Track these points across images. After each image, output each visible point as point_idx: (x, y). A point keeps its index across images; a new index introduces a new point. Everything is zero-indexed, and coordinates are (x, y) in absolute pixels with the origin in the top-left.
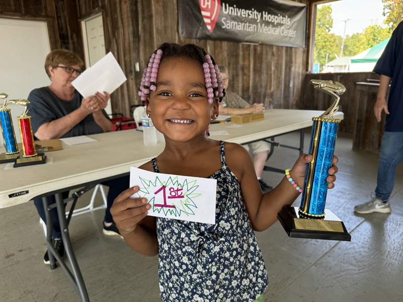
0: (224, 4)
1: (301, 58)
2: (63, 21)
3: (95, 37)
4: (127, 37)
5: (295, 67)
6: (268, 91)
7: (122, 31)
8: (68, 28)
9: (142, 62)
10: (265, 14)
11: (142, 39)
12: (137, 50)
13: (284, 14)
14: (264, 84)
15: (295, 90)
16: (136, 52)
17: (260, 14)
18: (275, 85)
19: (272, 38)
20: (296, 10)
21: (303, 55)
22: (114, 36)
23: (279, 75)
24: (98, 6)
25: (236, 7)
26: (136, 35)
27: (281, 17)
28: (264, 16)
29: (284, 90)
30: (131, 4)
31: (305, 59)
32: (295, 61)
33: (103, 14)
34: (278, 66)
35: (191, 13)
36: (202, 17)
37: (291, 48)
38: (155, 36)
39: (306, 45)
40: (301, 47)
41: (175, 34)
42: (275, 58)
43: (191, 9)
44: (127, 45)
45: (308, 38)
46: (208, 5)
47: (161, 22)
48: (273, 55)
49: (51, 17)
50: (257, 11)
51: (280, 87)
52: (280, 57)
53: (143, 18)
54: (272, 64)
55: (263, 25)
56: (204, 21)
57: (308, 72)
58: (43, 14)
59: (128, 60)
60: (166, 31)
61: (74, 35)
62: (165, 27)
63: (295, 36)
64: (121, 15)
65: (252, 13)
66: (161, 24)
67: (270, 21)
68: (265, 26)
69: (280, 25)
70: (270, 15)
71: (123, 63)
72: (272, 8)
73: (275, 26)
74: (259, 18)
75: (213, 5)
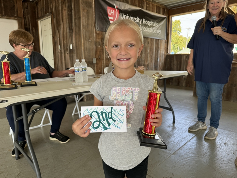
0: (121, 13)
1: (164, 46)
2: (27, 20)
3: (46, 30)
4: (65, 29)
5: (161, 50)
6: (146, 63)
7: (63, 26)
8: (30, 24)
9: (74, 44)
10: (144, 20)
11: (74, 30)
12: (71, 37)
13: (154, 21)
14: (143, 59)
15: (161, 64)
16: (71, 38)
17: (141, 20)
18: (149, 60)
19: (148, 34)
20: (161, 19)
21: (165, 44)
22: (58, 29)
23: (152, 55)
24: (49, 12)
25: (128, 16)
26: (71, 28)
27: (153, 23)
28: (143, 21)
29: (155, 63)
30: (68, 11)
31: (166, 46)
32: (161, 47)
33: (51, 17)
34: (151, 49)
35: (103, 17)
36: (109, 20)
37: (158, 40)
38: (82, 29)
39: (166, 38)
40: (164, 40)
41: (93, 28)
42: (150, 45)
43: (103, 15)
44: (65, 34)
45: (168, 34)
46: (112, 14)
47: (85, 21)
48: (148, 43)
49: (20, 17)
50: (139, 18)
51: (152, 61)
52: (152, 44)
53: (75, 19)
54: (148, 48)
55: (143, 26)
56: (110, 22)
57: (168, 54)
58: (15, 16)
59: (66, 42)
60: (88, 26)
61: (34, 29)
62: (88, 24)
63: (160, 33)
64: (62, 17)
65: (137, 19)
66: (85, 22)
67: (147, 24)
68: (144, 27)
69: (152, 26)
70: (146, 21)
71: (63, 45)
72: (148, 17)
73: (149, 27)
74: (141, 22)
75: (115, 13)
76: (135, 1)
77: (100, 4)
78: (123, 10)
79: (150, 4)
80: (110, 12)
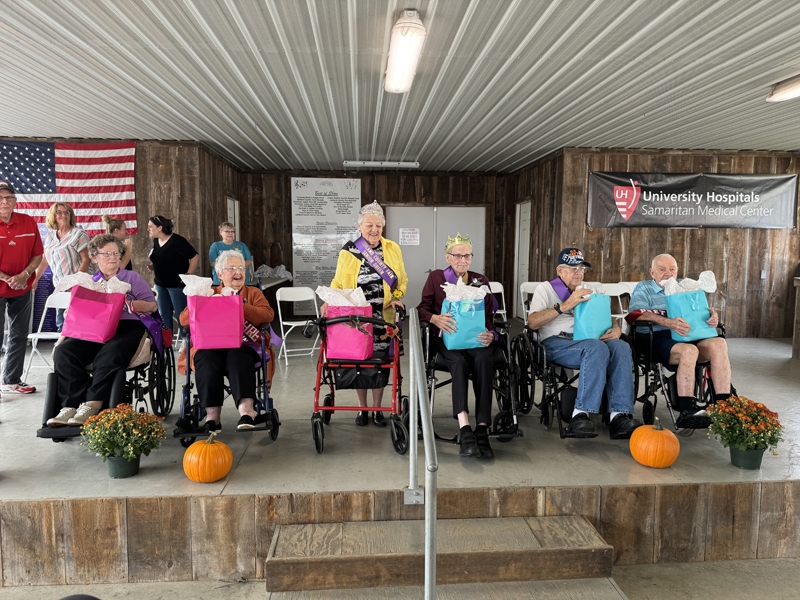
0: (645, 193)
1: (787, 242)
2: (500, 204)
4: (545, 225)
5: (773, 253)
7: (543, 220)
8: (505, 210)
9: (552, 248)
10: (711, 195)
13: (747, 191)
15: (773, 284)
16: (550, 239)
17: (702, 195)
19: (723, 220)
20: (774, 182)
21: (791, 238)
22: (537, 222)
24: (530, 195)
25: (664, 193)
27: (741, 195)
28: (709, 197)
29: (750, 282)
30: (550, 198)
32: (774, 245)
33: (532, 202)
34: (736, 252)
35: (603, 204)
37: (763, 230)
38: (562, 228)
39: (796, 224)
40: (787, 228)
41: (583, 224)
42: (731, 243)
43: (603, 201)
46: (624, 196)
48: (726, 239)
49: (490, 202)
50: (696, 193)
51: (741, 278)
52: (739, 241)
54: (725, 250)
58: (484, 200)
59: (544, 243)
60: (573, 222)
63: (771, 214)
64: (544, 206)
65: (687, 196)
66: (570, 218)
67: (719, 201)
68: (709, 208)
69: (739, 204)
70: (719, 195)
71: (541, 248)
72: (724, 187)
73: (729, 206)
74: (699, 200)
75: (631, 195)
76: (684, 162)
77: (599, 186)
78: (651, 185)
79: (731, 158)
80: (619, 195)
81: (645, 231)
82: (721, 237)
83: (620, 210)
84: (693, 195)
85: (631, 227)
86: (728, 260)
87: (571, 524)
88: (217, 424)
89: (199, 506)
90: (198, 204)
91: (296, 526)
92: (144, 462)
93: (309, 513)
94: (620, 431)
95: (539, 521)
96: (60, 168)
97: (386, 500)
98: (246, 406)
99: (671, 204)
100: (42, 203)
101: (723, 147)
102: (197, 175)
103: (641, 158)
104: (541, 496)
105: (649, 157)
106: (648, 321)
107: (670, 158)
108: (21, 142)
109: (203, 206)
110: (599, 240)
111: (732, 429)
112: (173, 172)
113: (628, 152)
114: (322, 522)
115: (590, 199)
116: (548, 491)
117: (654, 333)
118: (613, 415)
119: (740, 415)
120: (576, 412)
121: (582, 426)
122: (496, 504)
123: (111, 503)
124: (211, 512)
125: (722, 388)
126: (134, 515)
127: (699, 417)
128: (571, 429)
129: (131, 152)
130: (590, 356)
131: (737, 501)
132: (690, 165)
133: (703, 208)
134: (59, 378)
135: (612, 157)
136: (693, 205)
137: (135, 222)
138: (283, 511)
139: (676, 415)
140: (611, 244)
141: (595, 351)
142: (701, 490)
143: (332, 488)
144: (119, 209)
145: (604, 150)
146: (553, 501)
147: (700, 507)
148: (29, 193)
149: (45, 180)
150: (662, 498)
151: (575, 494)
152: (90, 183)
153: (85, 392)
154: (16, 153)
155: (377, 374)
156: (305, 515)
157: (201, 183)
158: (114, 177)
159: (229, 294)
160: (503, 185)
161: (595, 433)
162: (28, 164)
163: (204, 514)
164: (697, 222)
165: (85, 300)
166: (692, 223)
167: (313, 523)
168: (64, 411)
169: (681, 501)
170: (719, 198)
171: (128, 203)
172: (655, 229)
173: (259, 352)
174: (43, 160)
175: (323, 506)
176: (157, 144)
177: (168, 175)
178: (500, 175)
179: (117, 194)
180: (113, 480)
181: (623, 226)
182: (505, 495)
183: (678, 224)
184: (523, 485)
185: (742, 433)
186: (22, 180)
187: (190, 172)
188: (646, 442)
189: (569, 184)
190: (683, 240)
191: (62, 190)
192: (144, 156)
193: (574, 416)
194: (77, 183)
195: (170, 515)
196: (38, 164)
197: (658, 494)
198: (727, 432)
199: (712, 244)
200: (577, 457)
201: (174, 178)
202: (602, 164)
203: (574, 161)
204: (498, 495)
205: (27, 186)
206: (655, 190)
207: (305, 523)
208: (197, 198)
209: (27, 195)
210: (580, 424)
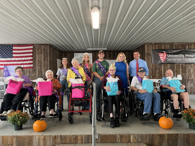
0: (168, 55)
18: (193, 76)
25: (173, 55)
28: (186, 55)
36: (160, 59)
41: (151, 63)
43: (156, 57)
48: (192, 67)
65: (180, 55)
72: (190, 53)
73: (192, 58)
74: (183, 56)
75: (164, 55)
76: (178, 46)
77: (155, 53)
78: (170, 52)
79: (192, 45)
80: (161, 55)
81: (169, 65)
82: (190, 66)
83: (161, 59)
84: (182, 55)
85: (164, 64)
86: (193, 73)
87: (140, 145)
88: (44, 116)
89: (36, 138)
90: (49, 60)
91: (62, 144)
92: (24, 126)
93: (66, 141)
94: (157, 118)
95: (131, 144)
96: (14, 52)
97: (88, 137)
98: (52, 111)
99: (175, 58)
100: (9, 61)
101: (189, 42)
102: (48, 53)
103: (166, 45)
104: (132, 137)
105: (169, 45)
106: (165, 88)
107: (174, 45)
108: (5, 45)
109: (50, 61)
110: (156, 67)
111: (188, 117)
112: (42, 52)
113: (163, 44)
114: (70, 143)
115: (153, 57)
116: (134, 135)
117: (167, 91)
118: (155, 114)
119: (190, 113)
120: (144, 113)
121: (145, 117)
122: (119, 139)
123: (13, 137)
124: (39, 140)
125: (187, 106)
126: (19, 140)
127: (179, 114)
128: (142, 118)
129: (32, 47)
130: (147, 97)
131: (190, 139)
132: (180, 47)
133: (185, 58)
134: (4, 103)
135: (158, 45)
136: (182, 58)
137: (32, 65)
138: (59, 140)
139: (173, 114)
140: (159, 69)
141: (148, 96)
142: (179, 136)
143: (72, 134)
144: (28, 62)
145: (156, 44)
146: (135, 138)
147: (179, 141)
148: (6, 58)
149: (10, 55)
150: (167, 137)
151: (142, 136)
152: (21, 55)
153: (10, 107)
154: (3, 48)
155: (86, 102)
156: (65, 141)
157: (49, 55)
158: (27, 54)
159: (49, 81)
160: (130, 54)
161: (149, 119)
162: (6, 51)
163: (37, 140)
164: (183, 62)
165: (12, 83)
166: (182, 63)
167: (67, 143)
168: (4, 112)
169: (173, 139)
170: (189, 56)
171: (31, 60)
172: (171, 64)
173: (57, 97)
174: (10, 50)
175: (70, 139)
176: (38, 45)
177: (41, 53)
178: (129, 51)
179: (28, 58)
180: (15, 131)
181: (162, 63)
182: (121, 136)
183: (178, 63)
184: (127, 133)
185: (191, 119)
186: (4, 55)
187: (47, 52)
188: (163, 121)
189: (147, 53)
190: (179, 67)
191: (14, 57)
192: (35, 48)
193: (143, 114)
194: (18, 55)
195: (28, 140)
196: (9, 51)
197: (166, 137)
198: (187, 119)
199: (188, 68)
200: (144, 126)
201: (43, 54)
202: (155, 47)
203: (148, 47)
204: (119, 136)
205: (6, 56)
206: (171, 54)
207: (65, 144)
208: (48, 58)
209: (5, 59)
210: (145, 116)
